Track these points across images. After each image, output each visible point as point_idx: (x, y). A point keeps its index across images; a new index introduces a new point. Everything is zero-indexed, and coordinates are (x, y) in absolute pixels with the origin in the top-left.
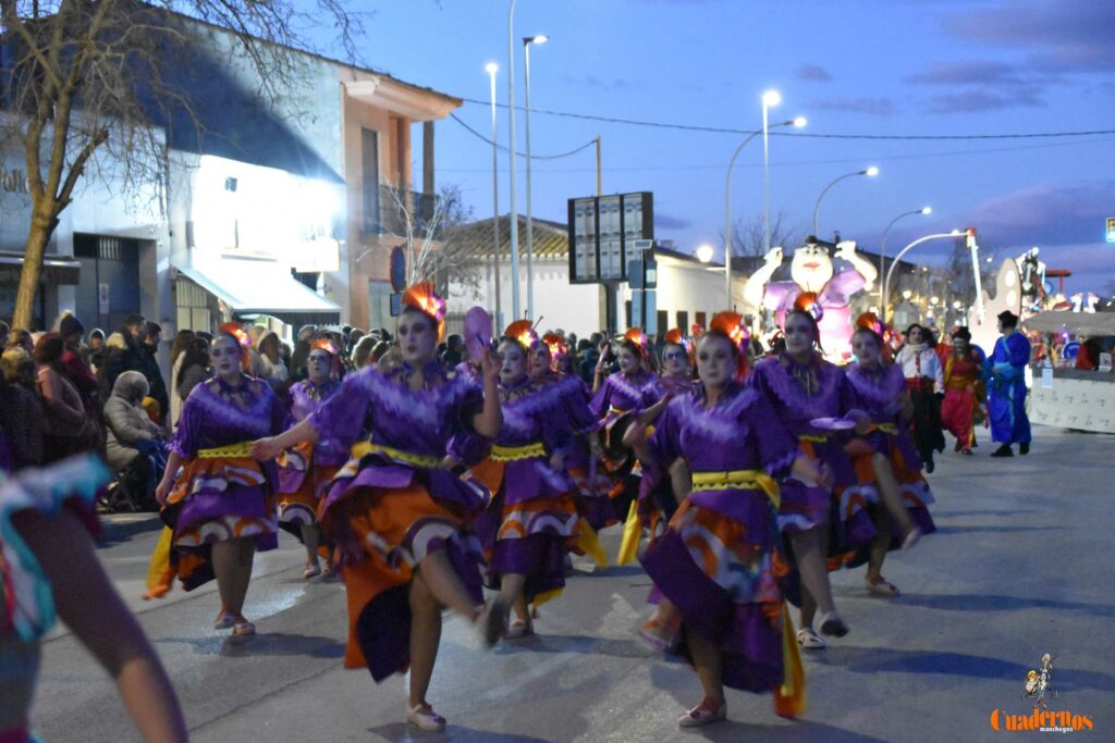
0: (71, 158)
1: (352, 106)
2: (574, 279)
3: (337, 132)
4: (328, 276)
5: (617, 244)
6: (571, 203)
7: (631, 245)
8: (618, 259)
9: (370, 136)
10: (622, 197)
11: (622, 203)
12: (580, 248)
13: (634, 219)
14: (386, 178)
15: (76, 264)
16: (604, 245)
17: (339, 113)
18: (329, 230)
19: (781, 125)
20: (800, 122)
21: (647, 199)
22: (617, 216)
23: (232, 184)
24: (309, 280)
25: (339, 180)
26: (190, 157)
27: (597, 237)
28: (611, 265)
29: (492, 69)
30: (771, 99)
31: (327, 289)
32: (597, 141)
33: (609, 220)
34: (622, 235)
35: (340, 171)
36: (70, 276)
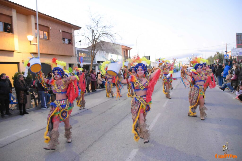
1: (123, 49)
3: (121, 51)
9: (124, 51)
10: (147, 56)
13: (148, 58)
14: (126, 55)
15: (98, 64)
17: (121, 49)
21: (149, 56)
23: (112, 56)
25: (122, 56)
26: (108, 54)
35: (122, 55)
36: (97, 65)
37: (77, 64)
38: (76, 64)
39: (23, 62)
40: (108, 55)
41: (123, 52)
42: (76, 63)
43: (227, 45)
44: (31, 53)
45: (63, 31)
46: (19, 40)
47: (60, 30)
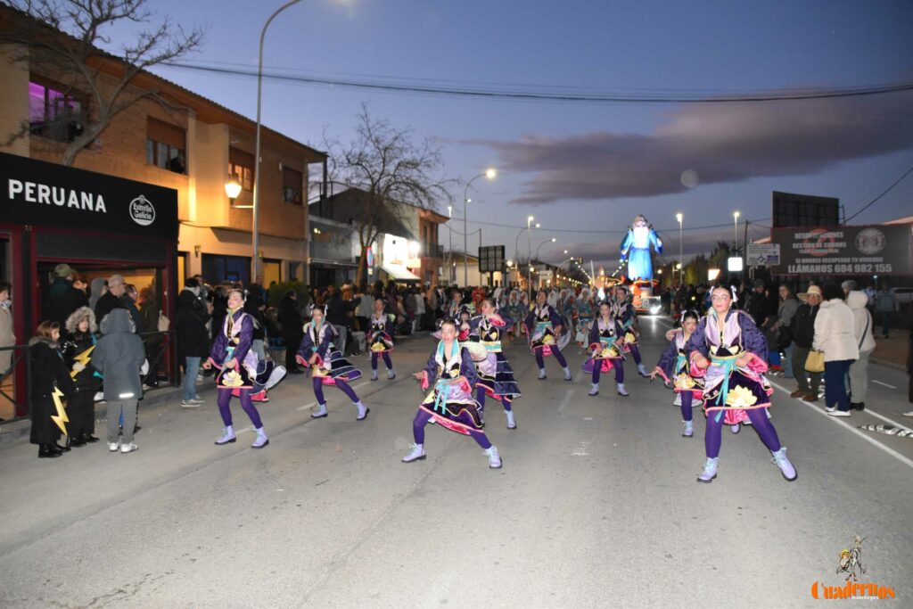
0: (373, 236)
1: (421, 219)
2: (480, 270)
3: (418, 227)
4: (416, 269)
5: (493, 261)
6: (480, 249)
7: (498, 261)
8: (493, 266)
9: (425, 228)
11: (495, 248)
12: (482, 262)
13: (499, 253)
16: (490, 261)
17: (418, 222)
18: (416, 255)
19: (533, 225)
20: (538, 226)
21: (503, 247)
22: (493, 253)
23: (394, 242)
24: (410, 270)
25: (419, 242)
27: (488, 258)
28: (492, 266)
29: (450, 208)
30: (531, 219)
31: (415, 273)
32: (480, 230)
33: (491, 253)
34: (495, 258)
35: (418, 238)
36: (355, 269)
37: (309, 261)
38: (305, 264)
39: (196, 253)
40: (383, 237)
41: (423, 229)
42: (306, 259)
43: (748, 226)
44: (213, 228)
45: (284, 168)
46: (199, 192)
47: (278, 166)
